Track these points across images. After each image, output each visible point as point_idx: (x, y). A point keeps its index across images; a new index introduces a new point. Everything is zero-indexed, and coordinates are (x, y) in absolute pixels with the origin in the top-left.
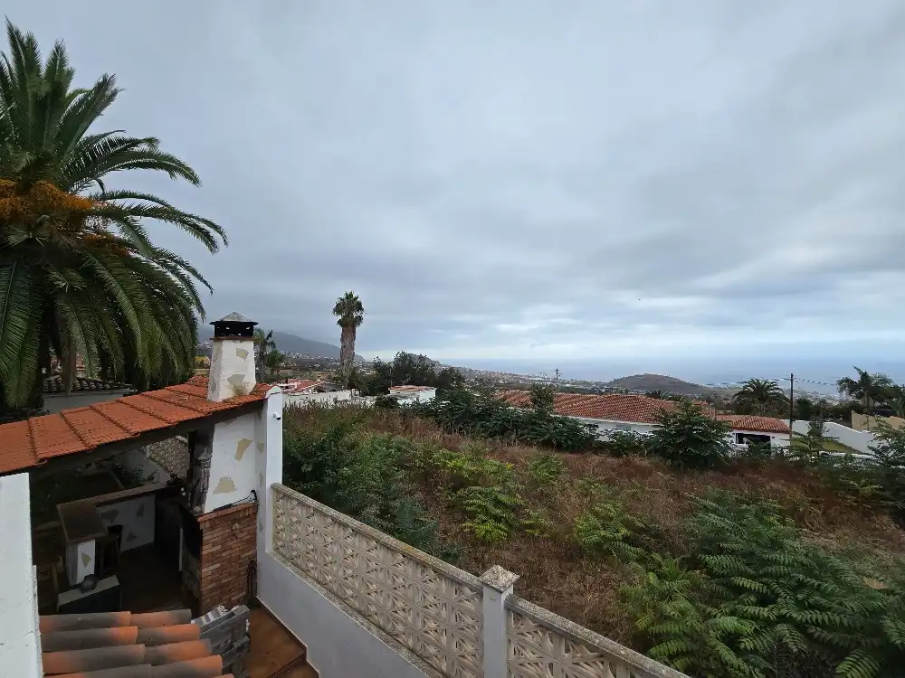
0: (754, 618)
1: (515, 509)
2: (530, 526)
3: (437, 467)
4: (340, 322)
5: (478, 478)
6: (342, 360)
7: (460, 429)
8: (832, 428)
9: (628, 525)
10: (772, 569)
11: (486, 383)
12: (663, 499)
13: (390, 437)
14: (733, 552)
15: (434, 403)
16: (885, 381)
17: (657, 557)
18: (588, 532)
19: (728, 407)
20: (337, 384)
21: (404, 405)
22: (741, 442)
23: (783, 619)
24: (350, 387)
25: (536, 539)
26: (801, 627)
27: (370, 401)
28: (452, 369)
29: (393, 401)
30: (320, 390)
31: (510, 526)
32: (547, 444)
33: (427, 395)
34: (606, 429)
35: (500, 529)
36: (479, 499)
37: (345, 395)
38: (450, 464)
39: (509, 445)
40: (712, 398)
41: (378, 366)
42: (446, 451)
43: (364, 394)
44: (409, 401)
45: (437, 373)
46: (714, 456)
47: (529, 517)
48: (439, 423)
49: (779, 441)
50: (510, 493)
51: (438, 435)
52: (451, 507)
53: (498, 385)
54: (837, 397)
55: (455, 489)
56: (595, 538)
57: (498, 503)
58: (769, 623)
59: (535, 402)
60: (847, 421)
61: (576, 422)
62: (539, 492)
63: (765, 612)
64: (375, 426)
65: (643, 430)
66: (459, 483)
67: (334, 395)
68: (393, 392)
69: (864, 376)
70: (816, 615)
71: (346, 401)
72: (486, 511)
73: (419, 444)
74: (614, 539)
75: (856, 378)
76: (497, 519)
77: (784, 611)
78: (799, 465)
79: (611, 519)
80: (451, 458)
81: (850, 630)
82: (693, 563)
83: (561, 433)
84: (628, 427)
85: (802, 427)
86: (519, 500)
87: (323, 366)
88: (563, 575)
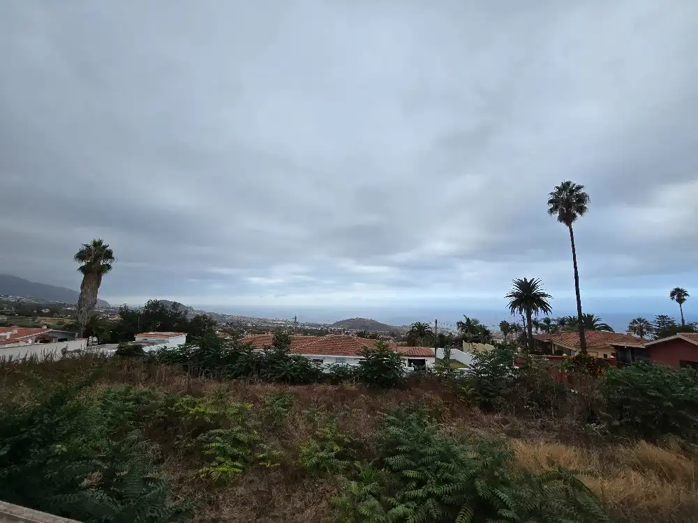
0: (414, 499)
1: (252, 445)
2: (263, 459)
3: (178, 414)
4: (82, 269)
5: (220, 420)
6: (80, 306)
7: (207, 372)
8: (455, 353)
9: (339, 442)
10: (424, 460)
11: (237, 327)
12: (363, 417)
13: (128, 390)
14: (404, 452)
15: (183, 349)
16: (476, 322)
17: (357, 464)
18: (309, 456)
19: (404, 340)
20: (69, 332)
21: (150, 352)
22: (410, 366)
23: (430, 495)
24: (86, 335)
25: (268, 470)
26: (438, 498)
27: (110, 350)
28: (204, 317)
29: (138, 348)
30: (45, 340)
31: (245, 461)
32: (283, 380)
33: (176, 341)
34: (328, 363)
35: (236, 467)
36: (218, 441)
37: (77, 345)
38: (192, 411)
39: (251, 383)
40: (394, 333)
41: (126, 313)
42: (188, 398)
43: (102, 342)
44: (154, 348)
45: (190, 318)
46: (395, 378)
47: (263, 451)
48: (186, 368)
49: (430, 363)
50: (248, 431)
51: (182, 381)
52: (189, 453)
53: (246, 328)
54: (456, 332)
55: (195, 435)
56: (314, 460)
57: (237, 442)
58: (422, 501)
59: (275, 344)
60: (461, 348)
61: (306, 360)
62: (273, 425)
63: (420, 493)
64: (112, 378)
65: (353, 362)
66: (200, 427)
67: (63, 345)
68: (139, 338)
69: (468, 320)
70: (447, 488)
71: (78, 351)
72: (223, 452)
73: (161, 393)
74: (329, 458)
75: (465, 321)
76: (234, 458)
77: (431, 489)
78: (439, 379)
79: (328, 440)
80: (194, 405)
81: (461, 492)
82: (380, 464)
83: (295, 370)
84: (343, 360)
85: (440, 353)
86: (256, 435)
87: (54, 311)
88: (288, 498)
